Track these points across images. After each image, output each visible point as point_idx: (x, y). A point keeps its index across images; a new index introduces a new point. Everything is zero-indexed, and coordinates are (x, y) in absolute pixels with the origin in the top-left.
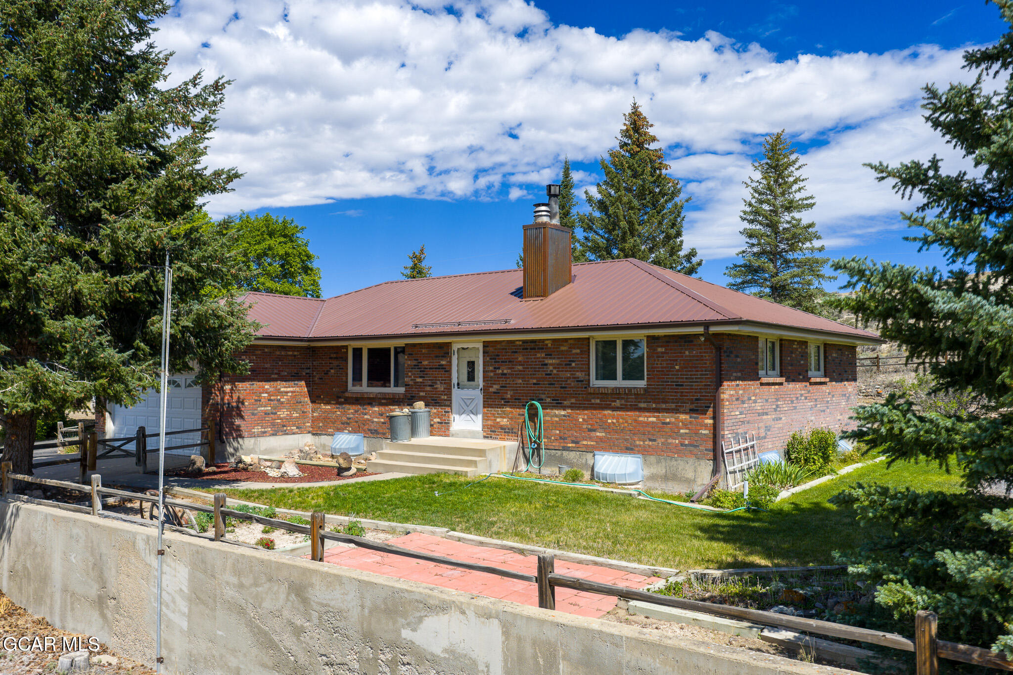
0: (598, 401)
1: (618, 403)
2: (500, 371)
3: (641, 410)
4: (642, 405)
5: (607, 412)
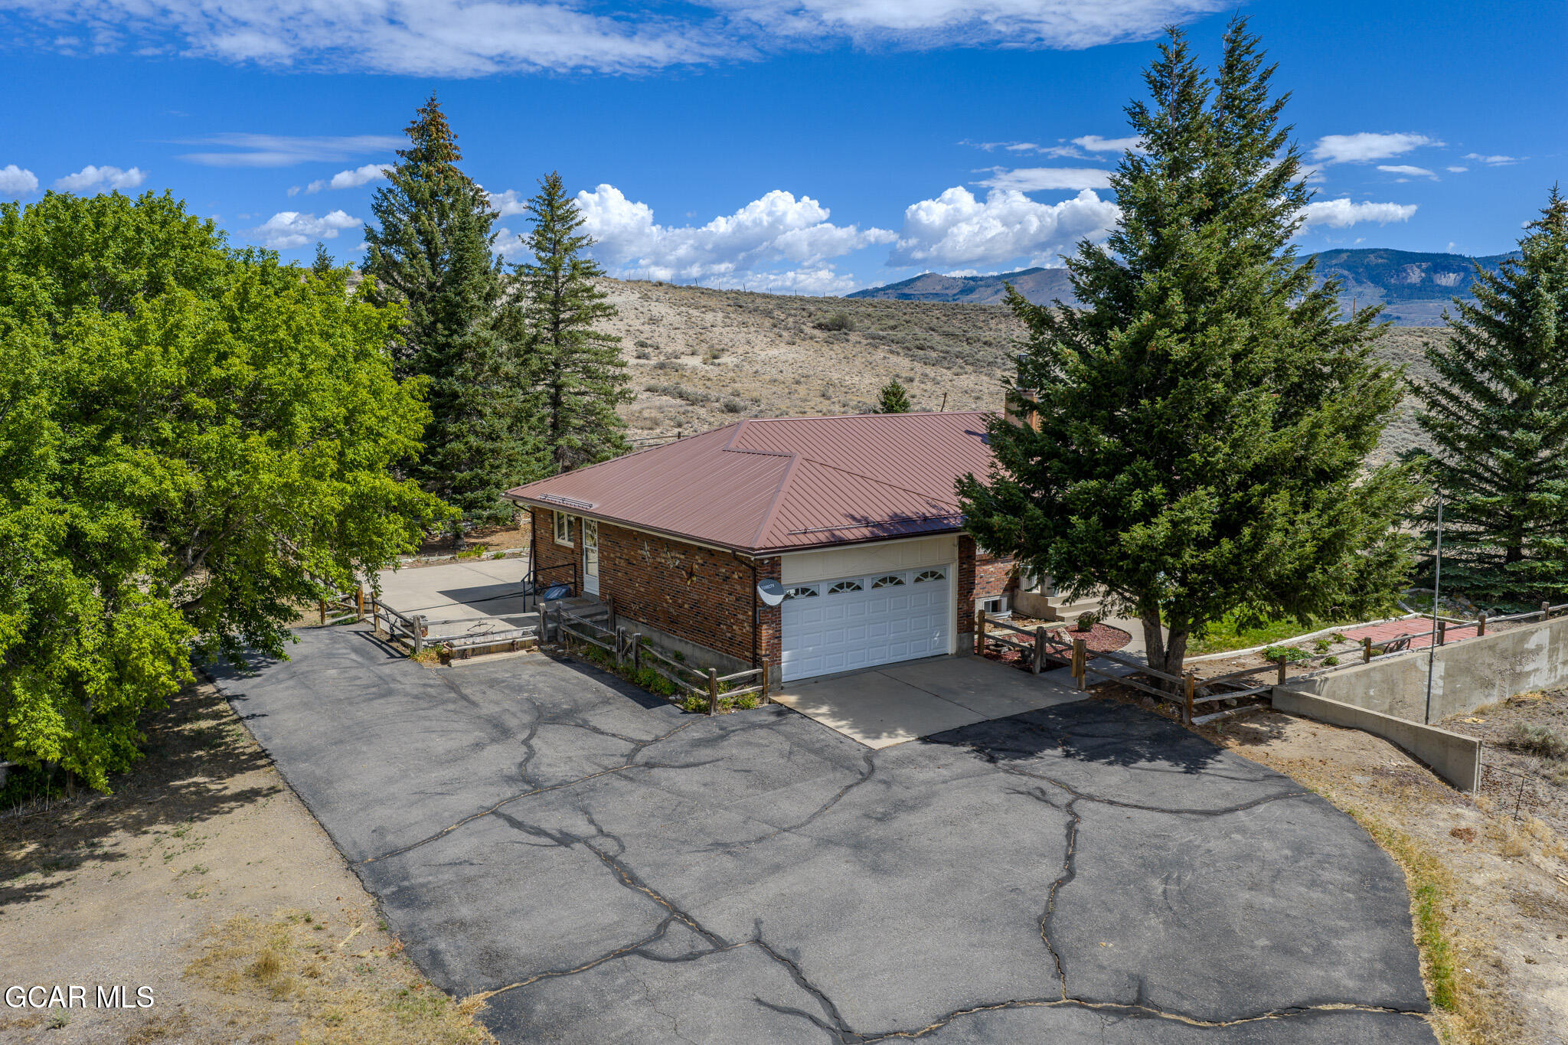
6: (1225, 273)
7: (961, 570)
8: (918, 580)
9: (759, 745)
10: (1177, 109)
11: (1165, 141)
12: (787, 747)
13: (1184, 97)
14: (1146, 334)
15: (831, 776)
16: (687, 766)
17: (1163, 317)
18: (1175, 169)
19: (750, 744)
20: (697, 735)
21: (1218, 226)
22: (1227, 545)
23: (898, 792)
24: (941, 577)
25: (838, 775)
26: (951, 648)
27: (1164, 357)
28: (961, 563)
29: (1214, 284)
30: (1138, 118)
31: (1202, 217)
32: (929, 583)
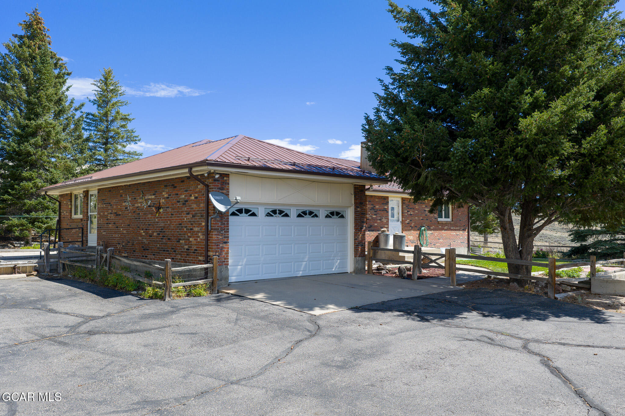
0: (441, 227)
1: (446, 228)
2: (409, 213)
3: (452, 230)
4: (452, 228)
5: (443, 231)
7: (356, 212)
8: (327, 216)
9: (206, 316)
12: (234, 316)
15: (279, 334)
16: (132, 332)
19: (199, 315)
20: (147, 312)
23: (351, 344)
25: (286, 333)
26: (350, 267)
28: (356, 207)
32: (335, 220)
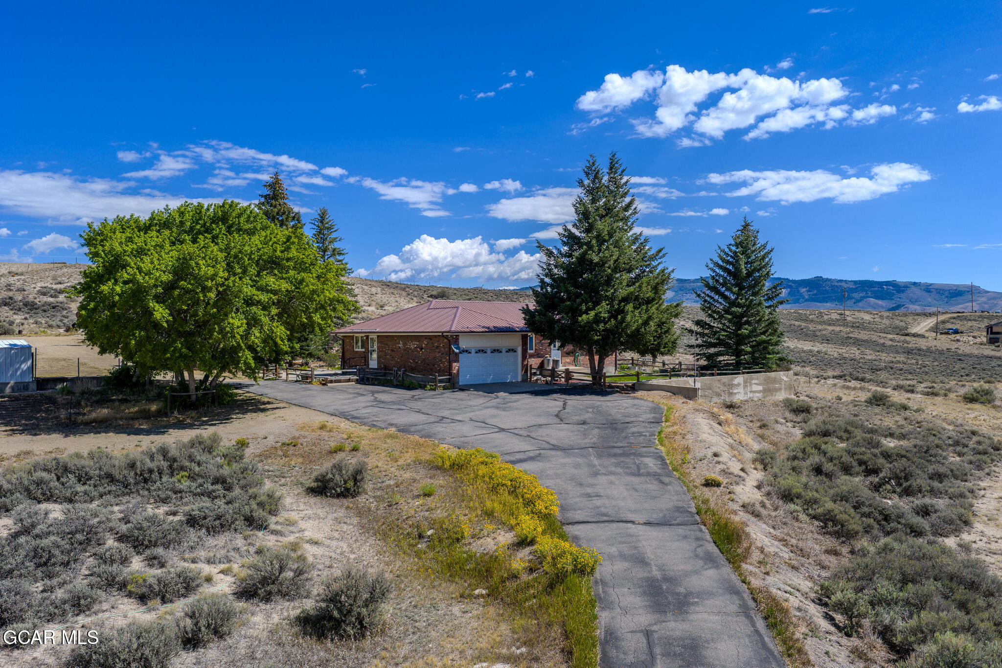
6: (611, 235)
7: (523, 348)
8: (507, 352)
10: (593, 182)
11: (590, 191)
13: (596, 177)
14: (584, 254)
15: (484, 398)
17: (590, 247)
18: (594, 201)
21: (608, 220)
22: (613, 321)
23: (508, 400)
24: (515, 351)
25: (487, 398)
26: (520, 379)
27: (591, 261)
28: (523, 346)
29: (607, 238)
30: (581, 183)
31: (602, 217)
32: (511, 353)
